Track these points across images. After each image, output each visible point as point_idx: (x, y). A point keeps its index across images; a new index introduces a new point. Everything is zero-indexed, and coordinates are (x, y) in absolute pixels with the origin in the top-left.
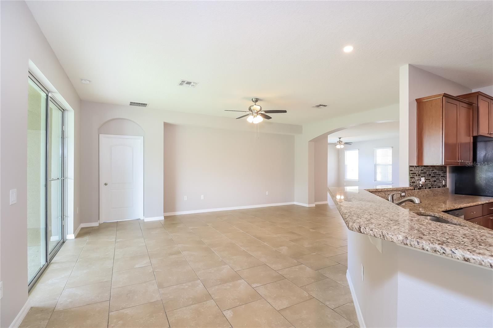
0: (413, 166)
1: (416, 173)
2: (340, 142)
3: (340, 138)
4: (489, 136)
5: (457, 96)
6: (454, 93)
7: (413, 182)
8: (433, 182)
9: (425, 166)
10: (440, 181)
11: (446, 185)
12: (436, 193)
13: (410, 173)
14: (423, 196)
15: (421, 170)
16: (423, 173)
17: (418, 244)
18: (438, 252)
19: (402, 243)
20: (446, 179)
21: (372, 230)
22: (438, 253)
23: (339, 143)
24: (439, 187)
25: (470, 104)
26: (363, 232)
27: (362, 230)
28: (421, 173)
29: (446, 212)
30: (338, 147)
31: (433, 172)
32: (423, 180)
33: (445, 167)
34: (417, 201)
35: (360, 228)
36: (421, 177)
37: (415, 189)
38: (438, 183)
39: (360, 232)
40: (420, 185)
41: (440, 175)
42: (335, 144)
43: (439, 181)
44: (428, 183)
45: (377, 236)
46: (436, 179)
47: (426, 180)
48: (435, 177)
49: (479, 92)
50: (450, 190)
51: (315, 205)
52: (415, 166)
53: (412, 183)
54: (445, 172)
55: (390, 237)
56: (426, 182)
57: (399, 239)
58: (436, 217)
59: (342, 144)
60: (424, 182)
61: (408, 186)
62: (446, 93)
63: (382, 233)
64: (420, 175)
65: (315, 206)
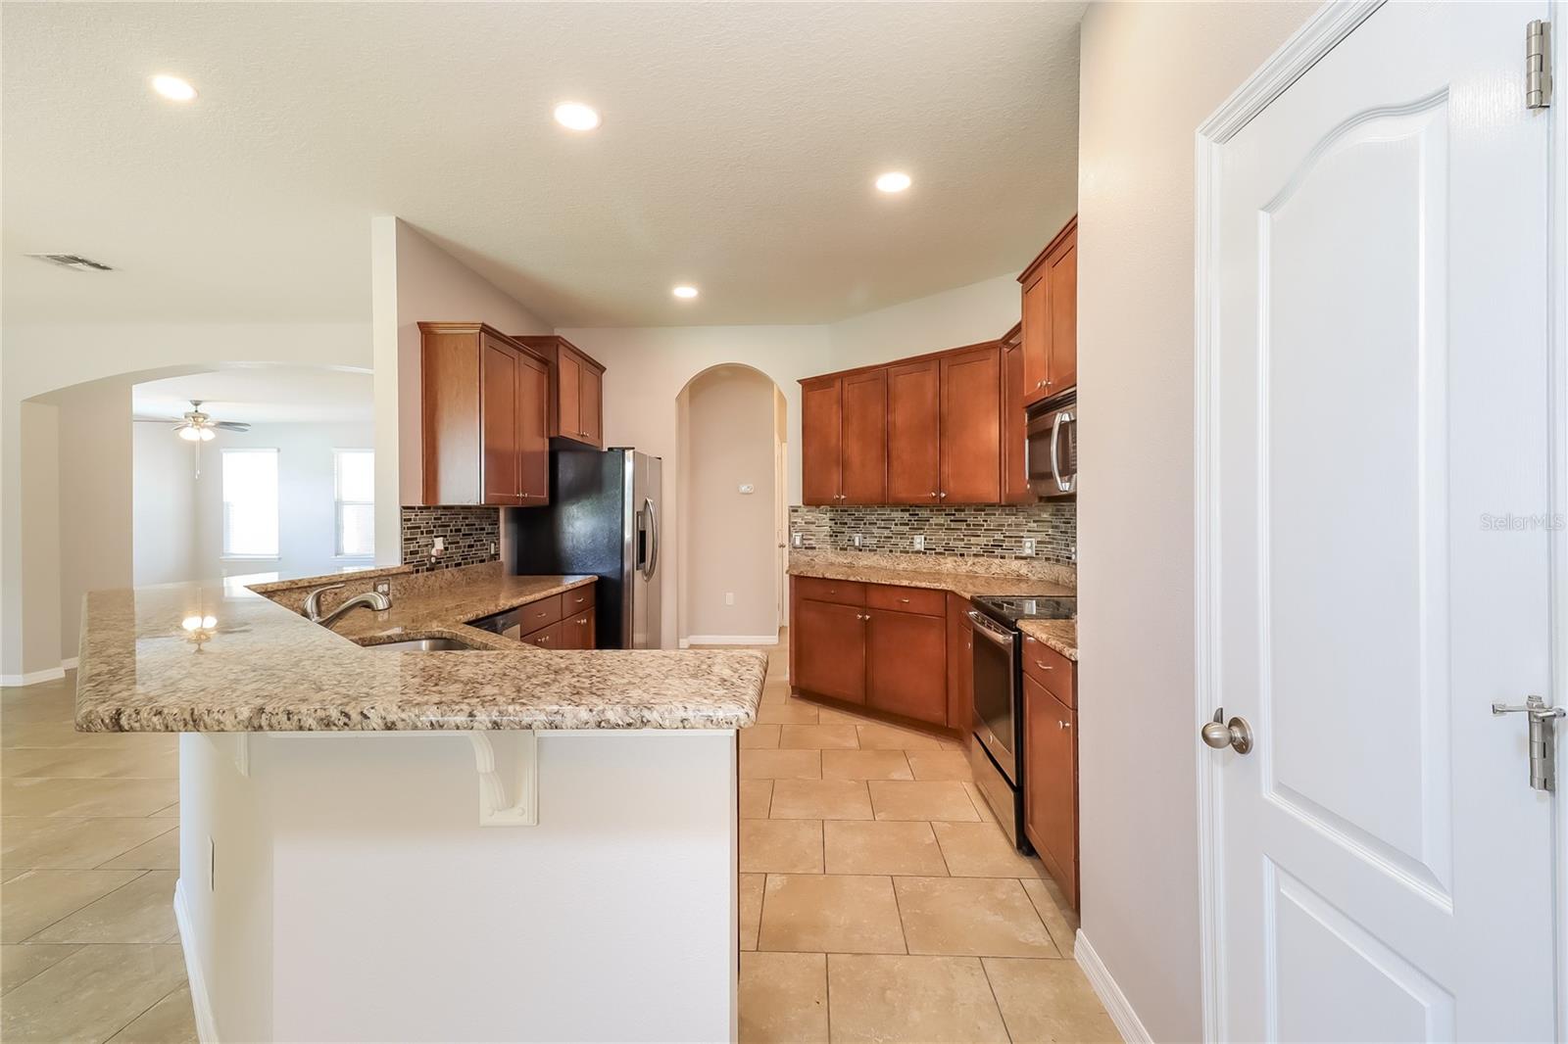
0: (413, 508)
1: (419, 528)
2: (196, 418)
3: (197, 404)
4: (579, 439)
5: (514, 337)
6: (509, 327)
7: (412, 553)
8: (466, 550)
9: (445, 508)
10: (484, 545)
11: (499, 554)
12: (475, 576)
13: (403, 528)
14: (441, 588)
15: (435, 519)
16: (439, 526)
17: (289, 719)
18: (335, 725)
19: (247, 727)
20: (498, 539)
21: (160, 713)
22: (334, 728)
23: (191, 421)
24: (482, 561)
25: (544, 362)
26: (127, 728)
27: (124, 721)
28: (434, 527)
29: (476, 623)
30: (190, 434)
31: (467, 522)
32: (439, 544)
33: (497, 510)
34: (381, 603)
35: (120, 714)
36: (436, 537)
37: (417, 571)
38: (479, 550)
39: (117, 728)
40: (433, 560)
41: (483, 529)
42: (173, 424)
43: (481, 545)
44: (454, 553)
45: (175, 728)
46: (475, 541)
47: (449, 543)
48: (471, 534)
49: (559, 337)
50: (506, 568)
51: (66, 671)
52: (419, 508)
53: (409, 555)
54: (496, 522)
55: (214, 718)
56: (446, 549)
57: (240, 717)
58: (445, 638)
59: (208, 427)
60: (442, 551)
61: (399, 565)
62: (487, 323)
63: (192, 714)
64: (432, 532)
65: (63, 675)
